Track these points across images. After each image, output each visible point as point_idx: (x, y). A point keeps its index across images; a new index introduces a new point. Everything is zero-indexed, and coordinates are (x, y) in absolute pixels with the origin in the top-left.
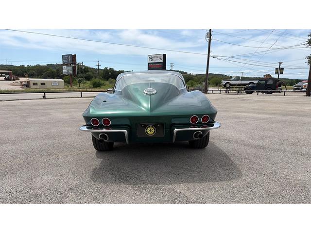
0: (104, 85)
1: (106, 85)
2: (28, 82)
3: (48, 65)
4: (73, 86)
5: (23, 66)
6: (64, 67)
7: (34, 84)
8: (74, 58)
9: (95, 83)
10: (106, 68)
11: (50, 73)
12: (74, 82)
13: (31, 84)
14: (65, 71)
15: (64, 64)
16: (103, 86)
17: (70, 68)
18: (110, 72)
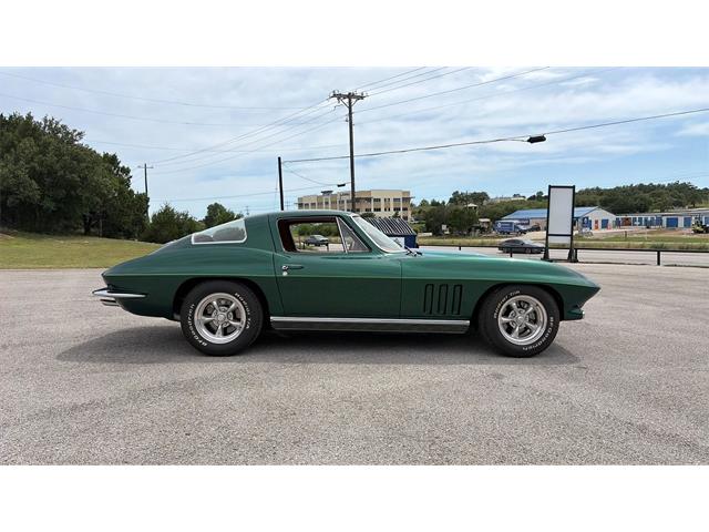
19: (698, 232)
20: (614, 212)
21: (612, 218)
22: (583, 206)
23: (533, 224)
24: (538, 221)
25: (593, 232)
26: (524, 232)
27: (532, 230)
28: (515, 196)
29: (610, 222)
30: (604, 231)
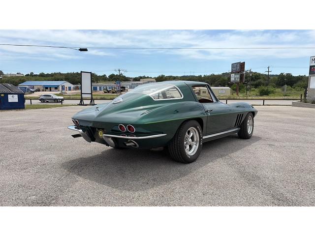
0: (273, 92)
1: (276, 92)
2: (199, 91)
3: (223, 74)
4: (239, 94)
5: (201, 76)
6: (233, 75)
7: (204, 92)
8: (242, 65)
9: (263, 90)
10: (282, 74)
11: (221, 81)
12: (243, 89)
13: (201, 92)
14: (232, 79)
15: (232, 72)
16: (272, 94)
17: (238, 76)
18: (286, 78)
19: (105, 92)
20: (73, 84)
21: (72, 86)
22: (58, 80)
23: (36, 88)
24: (39, 87)
25: (67, 92)
26: (33, 92)
27: (36, 91)
28: (18, 73)
29: (72, 88)
30: (70, 92)
